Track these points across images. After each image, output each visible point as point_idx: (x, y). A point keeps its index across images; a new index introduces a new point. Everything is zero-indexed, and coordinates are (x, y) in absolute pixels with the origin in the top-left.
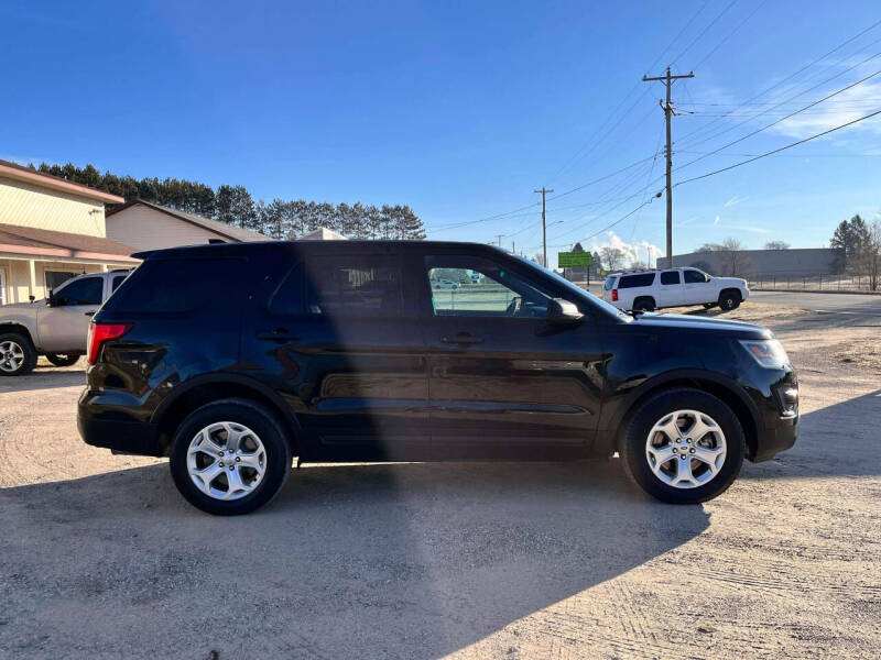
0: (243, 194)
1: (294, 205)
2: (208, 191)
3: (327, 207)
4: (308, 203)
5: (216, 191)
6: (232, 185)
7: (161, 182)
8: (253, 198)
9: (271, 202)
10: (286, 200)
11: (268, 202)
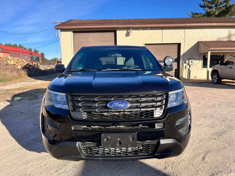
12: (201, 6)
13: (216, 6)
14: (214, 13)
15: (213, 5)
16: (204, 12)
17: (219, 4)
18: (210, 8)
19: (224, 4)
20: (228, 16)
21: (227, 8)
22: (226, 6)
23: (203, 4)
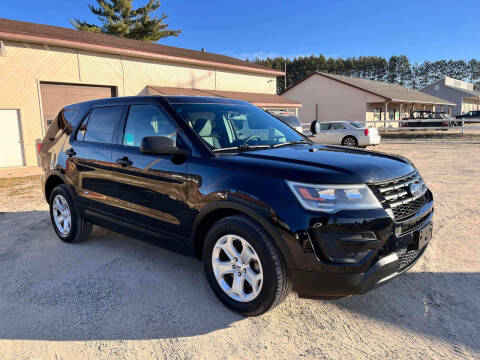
0: (404, 60)
1: (438, 63)
2: (383, 61)
3: (461, 63)
4: (447, 61)
5: (388, 60)
6: (398, 55)
7: (357, 59)
8: (410, 62)
9: (422, 63)
10: (433, 61)
11: (421, 63)
12: (94, 11)
13: (124, 16)
14: (124, 30)
15: (118, 15)
16: (100, 25)
17: (129, 14)
18: (114, 18)
19: (140, 16)
20: (147, 40)
21: (145, 25)
22: (142, 20)
23: (97, 7)
